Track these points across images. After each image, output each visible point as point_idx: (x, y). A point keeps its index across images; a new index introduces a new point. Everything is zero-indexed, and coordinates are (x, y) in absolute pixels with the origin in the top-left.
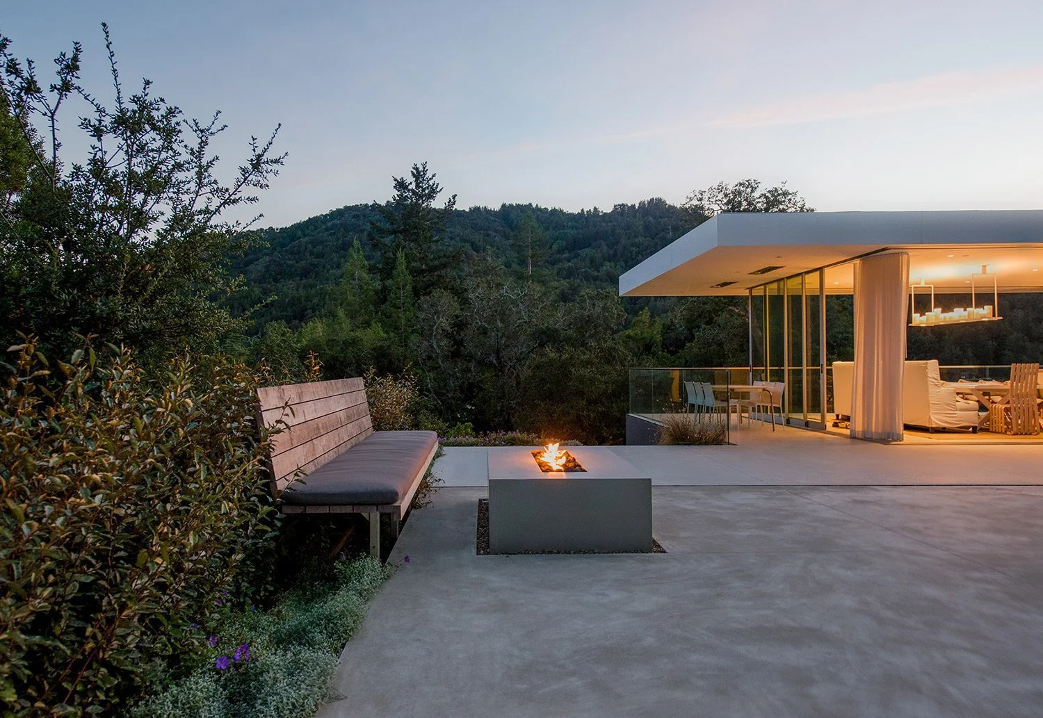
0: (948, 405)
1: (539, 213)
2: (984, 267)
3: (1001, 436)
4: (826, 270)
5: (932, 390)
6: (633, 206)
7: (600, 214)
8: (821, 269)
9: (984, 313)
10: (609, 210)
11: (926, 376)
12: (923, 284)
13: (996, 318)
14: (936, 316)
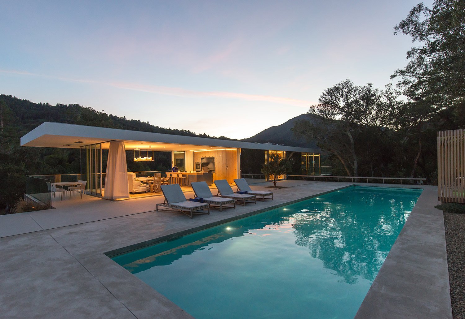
0: (138, 186)
1: (16, 100)
2: (150, 146)
3: (152, 193)
4: (102, 144)
5: (134, 181)
6: (66, 106)
7: (50, 106)
8: (100, 143)
9: (150, 159)
10: (55, 105)
11: (132, 178)
12: (137, 149)
13: (153, 160)
14: (140, 159)
